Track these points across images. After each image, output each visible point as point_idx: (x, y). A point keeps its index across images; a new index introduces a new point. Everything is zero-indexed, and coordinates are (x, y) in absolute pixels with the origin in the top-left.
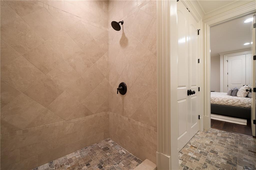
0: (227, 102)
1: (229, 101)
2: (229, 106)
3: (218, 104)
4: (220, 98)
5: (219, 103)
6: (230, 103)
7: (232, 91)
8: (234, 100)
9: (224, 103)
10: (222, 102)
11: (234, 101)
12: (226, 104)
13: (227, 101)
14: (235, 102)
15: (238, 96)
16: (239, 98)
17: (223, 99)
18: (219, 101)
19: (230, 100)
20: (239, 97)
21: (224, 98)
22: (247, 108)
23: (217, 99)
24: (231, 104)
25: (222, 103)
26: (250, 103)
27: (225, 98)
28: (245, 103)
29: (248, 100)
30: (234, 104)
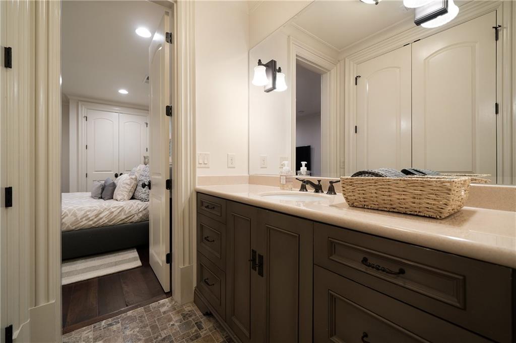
0: (98, 218)
1: (101, 216)
2: (103, 226)
3: (74, 228)
4: (78, 210)
5: (77, 226)
6: (104, 219)
7: (103, 188)
8: (113, 210)
9: (91, 223)
10: (86, 222)
11: (113, 212)
12: (94, 223)
13: (97, 216)
14: (115, 214)
15: (119, 199)
16: (122, 203)
17: (86, 213)
18: (76, 221)
19: (103, 212)
20: (120, 201)
21: (89, 209)
22: (135, 223)
23: (69, 215)
24: (106, 221)
25: (84, 223)
26: (140, 210)
27: (92, 207)
28: (133, 212)
29: (137, 206)
30: (113, 219)
